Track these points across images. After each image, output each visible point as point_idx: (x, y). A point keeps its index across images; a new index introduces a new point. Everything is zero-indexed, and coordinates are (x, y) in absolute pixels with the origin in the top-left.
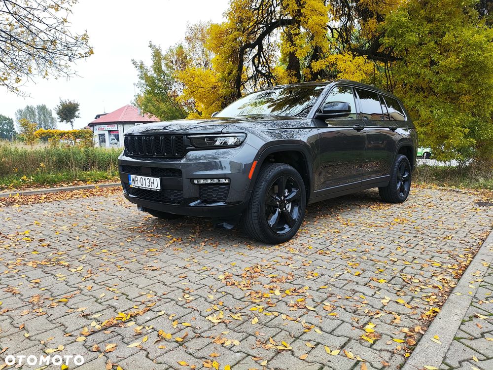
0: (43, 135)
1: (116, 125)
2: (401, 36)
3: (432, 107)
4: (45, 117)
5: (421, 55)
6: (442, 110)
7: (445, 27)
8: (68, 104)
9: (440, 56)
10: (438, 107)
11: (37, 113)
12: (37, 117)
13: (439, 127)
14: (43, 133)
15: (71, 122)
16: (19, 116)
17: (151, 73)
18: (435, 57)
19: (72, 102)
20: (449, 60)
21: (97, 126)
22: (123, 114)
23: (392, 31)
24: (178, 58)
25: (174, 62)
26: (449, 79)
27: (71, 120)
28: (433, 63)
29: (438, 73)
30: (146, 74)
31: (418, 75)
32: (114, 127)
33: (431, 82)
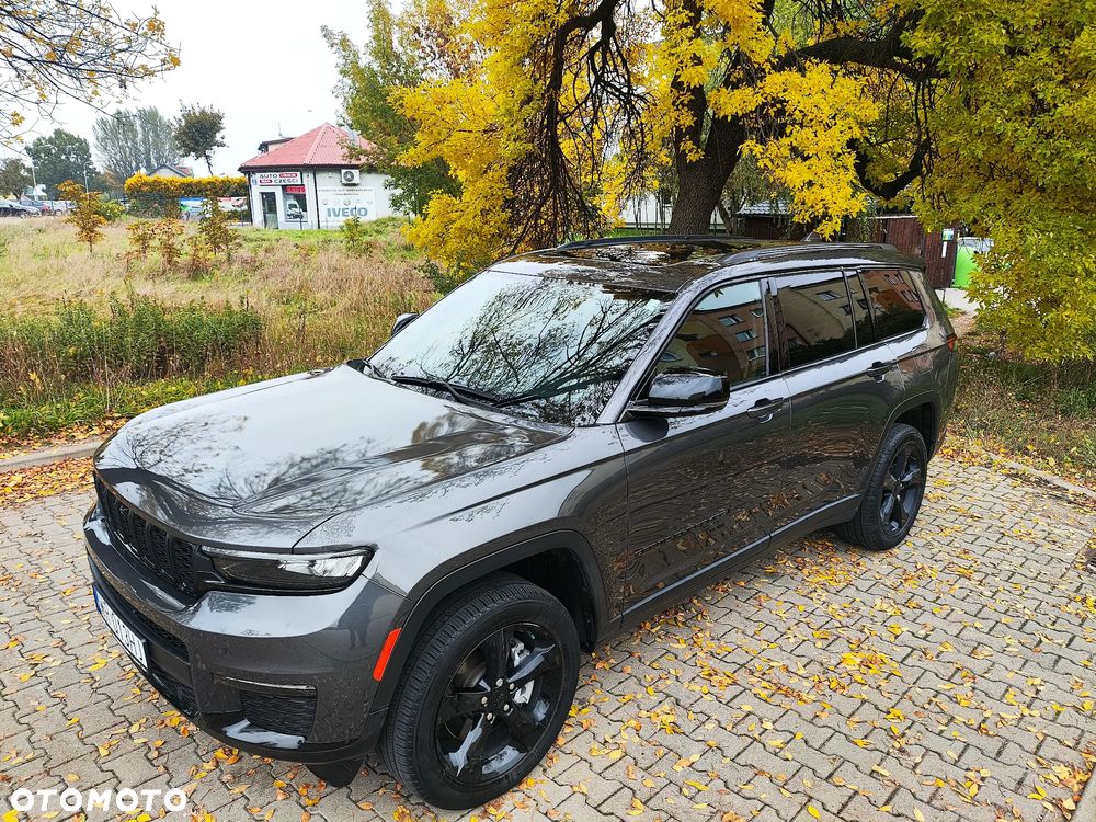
0: (144, 189)
1: (299, 173)
2: (960, 30)
3: (1028, 222)
4: (157, 135)
5: (1010, 84)
6: (1051, 235)
7: (1083, 9)
8: (198, 114)
9: (1063, 89)
10: (1040, 224)
11: (139, 129)
12: (140, 136)
13: (1037, 276)
14: (145, 184)
15: (208, 157)
16: (101, 134)
17: (365, 60)
18: (1047, 92)
19: (208, 110)
20: (1084, 104)
21: (258, 175)
22: (314, 147)
23: (939, 16)
24: (431, 22)
25: (423, 31)
26: (1079, 155)
27: (207, 152)
28: (1040, 107)
29: (1049, 136)
30: (355, 64)
31: (999, 137)
32: (294, 178)
33: (1030, 157)
